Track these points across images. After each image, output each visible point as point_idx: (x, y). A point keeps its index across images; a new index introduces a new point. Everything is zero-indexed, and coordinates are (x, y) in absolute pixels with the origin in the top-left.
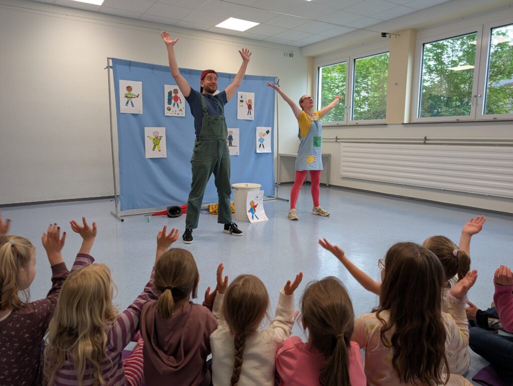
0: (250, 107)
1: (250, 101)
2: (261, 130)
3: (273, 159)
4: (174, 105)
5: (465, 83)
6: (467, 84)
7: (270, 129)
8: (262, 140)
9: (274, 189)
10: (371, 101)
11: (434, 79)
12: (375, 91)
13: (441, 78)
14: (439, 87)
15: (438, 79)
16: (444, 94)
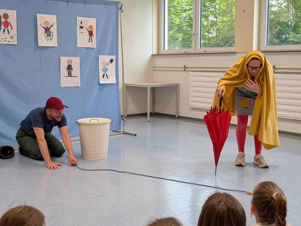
0: (91, 34)
1: (91, 27)
2: (104, 59)
3: (118, 90)
4: (4, 31)
7: (114, 57)
8: (105, 70)
9: (120, 123)
10: (220, 26)
11: (281, 4)
12: (223, 15)
13: (288, 3)
14: (286, 13)
15: (286, 4)
16: (291, 19)
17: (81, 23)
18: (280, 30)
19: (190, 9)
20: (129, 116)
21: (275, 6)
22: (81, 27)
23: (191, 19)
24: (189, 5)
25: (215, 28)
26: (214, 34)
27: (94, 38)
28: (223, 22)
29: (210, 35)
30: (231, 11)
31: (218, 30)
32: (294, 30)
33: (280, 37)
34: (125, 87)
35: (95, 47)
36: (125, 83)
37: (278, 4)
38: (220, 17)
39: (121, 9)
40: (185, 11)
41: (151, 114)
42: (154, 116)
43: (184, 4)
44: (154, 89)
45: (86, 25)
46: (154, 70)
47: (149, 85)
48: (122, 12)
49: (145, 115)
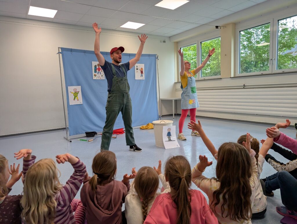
0: (142, 72)
1: (142, 69)
3: (157, 102)
4: (98, 73)
5: (265, 53)
6: (266, 54)
10: (212, 66)
11: (247, 52)
12: (214, 60)
13: (251, 51)
14: (250, 57)
15: (249, 52)
16: (253, 60)
17: (137, 67)
18: (247, 66)
19: (195, 58)
20: (163, 116)
21: (243, 53)
22: (137, 69)
23: (195, 63)
24: (194, 55)
25: (209, 67)
26: (209, 71)
27: (144, 75)
28: (213, 64)
29: (207, 72)
30: (218, 58)
31: (211, 68)
32: (255, 66)
33: (247, 70)
34: (160, 101)
35: (144, 79)
36: (160, 98)
37: (245, 52)
38: (212, 62)
39: (157, 58)
40: (192, 59)
41: (175, 114)
42: (176, 116)
43: (192, 55)
44: (176, 101)
45: (139, 68)
46: (176, 91)
47: (174, 98)
48: (158, 60)
49: (172, 115)
